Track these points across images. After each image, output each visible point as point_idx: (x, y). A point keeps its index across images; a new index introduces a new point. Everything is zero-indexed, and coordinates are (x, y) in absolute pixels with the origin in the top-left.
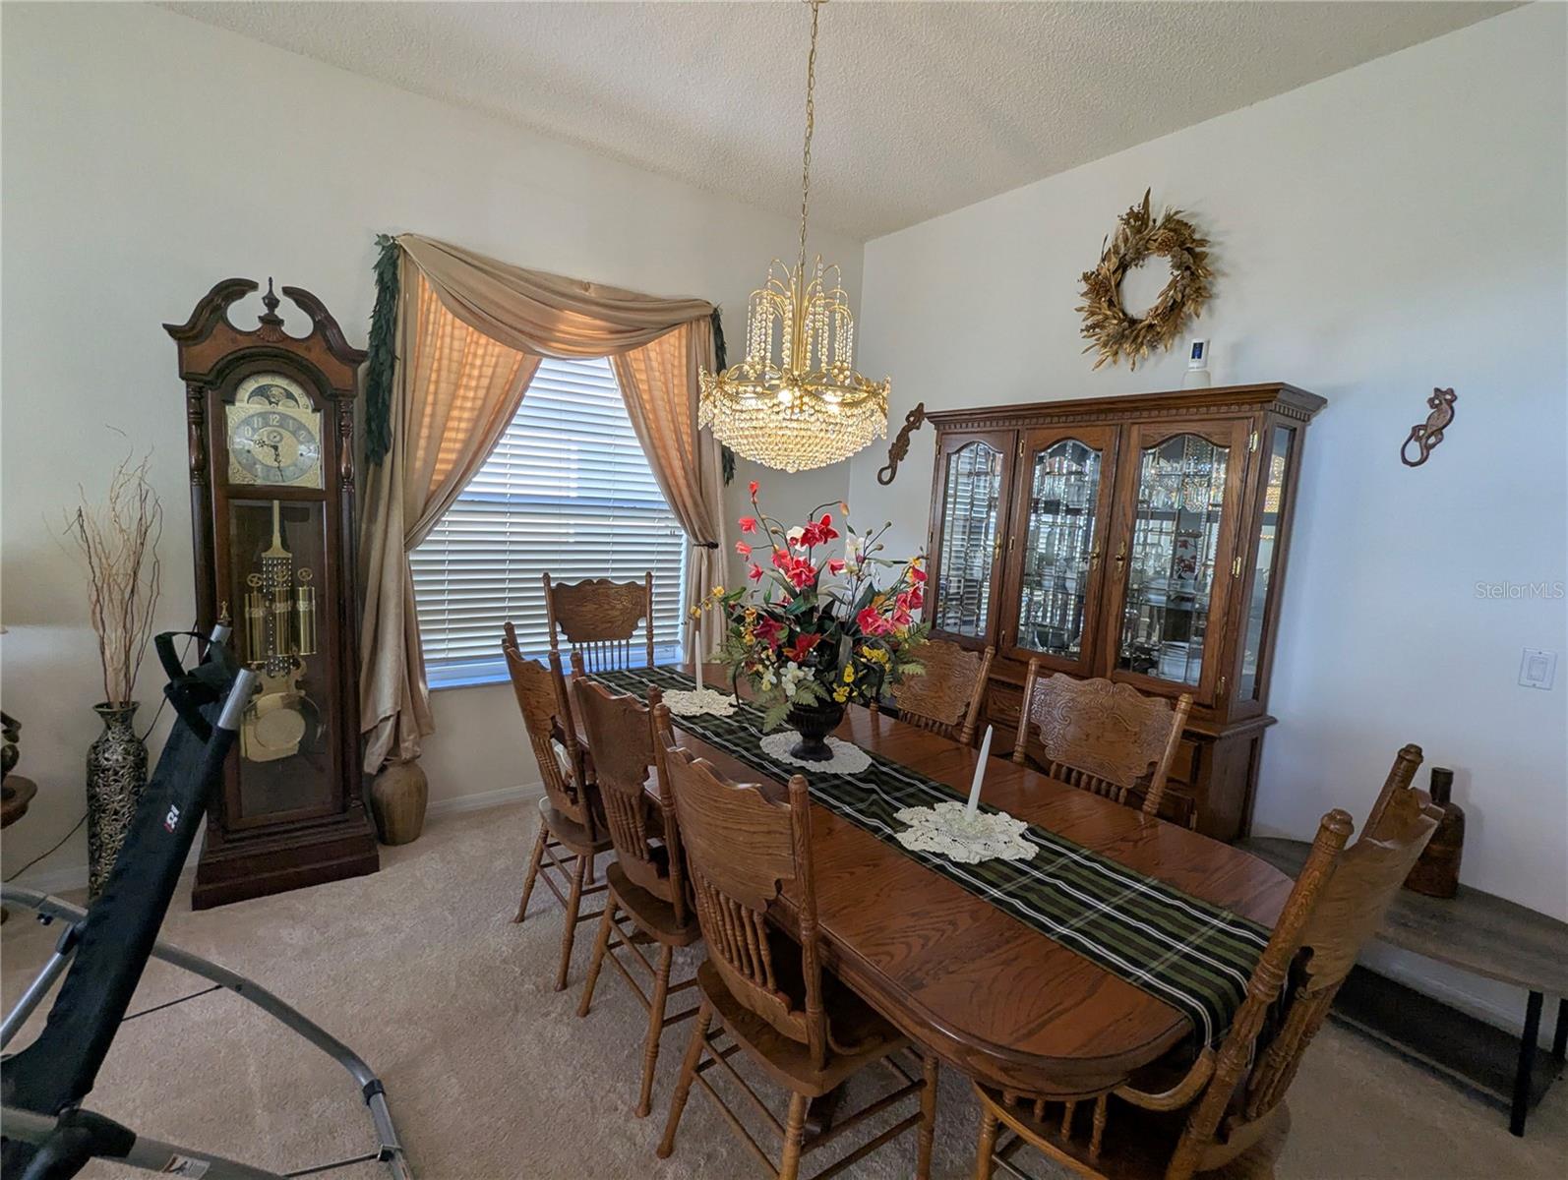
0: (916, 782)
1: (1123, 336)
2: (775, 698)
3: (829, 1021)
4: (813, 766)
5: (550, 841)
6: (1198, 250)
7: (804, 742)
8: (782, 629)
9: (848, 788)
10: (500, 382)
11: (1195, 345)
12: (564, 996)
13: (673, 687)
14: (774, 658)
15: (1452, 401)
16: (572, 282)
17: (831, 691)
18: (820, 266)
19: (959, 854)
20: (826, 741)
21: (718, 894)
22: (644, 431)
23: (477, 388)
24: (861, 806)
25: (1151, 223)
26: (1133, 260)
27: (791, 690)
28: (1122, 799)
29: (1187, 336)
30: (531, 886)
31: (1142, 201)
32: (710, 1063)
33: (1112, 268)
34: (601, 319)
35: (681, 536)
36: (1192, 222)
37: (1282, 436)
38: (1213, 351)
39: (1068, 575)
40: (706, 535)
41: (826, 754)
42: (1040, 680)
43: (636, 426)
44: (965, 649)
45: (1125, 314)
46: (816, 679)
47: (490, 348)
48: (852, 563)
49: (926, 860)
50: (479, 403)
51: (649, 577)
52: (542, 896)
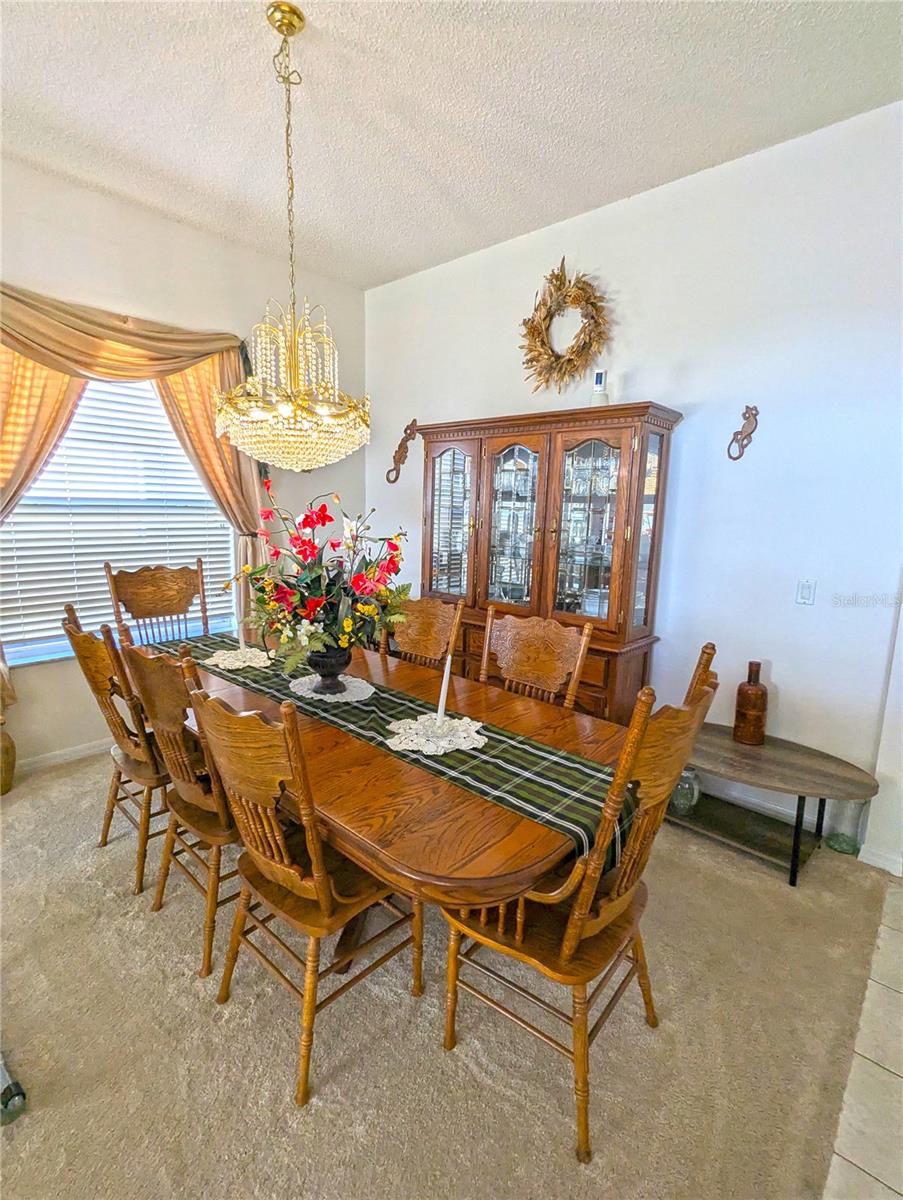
0: (406, 702)
1: (551, 368)
2: (292, 648)
3: (332, 881)
4: (329, 698)
5: (124, 778)
6: (599, 304)
7: (322, 681)
8: (294, 594)
9: (357, 711)
10: (50, 402)
11: (597, 374)
12: (140, 899)
13: (223, 648)
14: (290, 618)
15: (756, 415)
16: (111, 315)
17: (336, 640)
18: (307, 305)
19: (429, 750)
20: (340, 678)
21: (240, 798)
22: (188, 442)
23: (28, 407)
24: (363, 723)
25: (567, 283)
26: (556, 310)
27: (305, 641)
28: (551, 700)
29: (594, 367)
30: (110, 817)
31: (559, 266)
32: (253, 928)
33: (543, 316)
34: (140, 348)
35: (228, 528)
36: (595, 284)
37: (654, 440)
38: (612, 379)
39: (521, 545)
40: (250, 527)
41: (339, 688)
42: (495, 620)
43: (181, 439)
44: (445, 603)
45: (553, 351)
46: (325, 631)
47: (38, 371)
48: (348, 541)
49: (405, 756)
50: (32, 420)
51: (200, 562)
52: (119, 824)
